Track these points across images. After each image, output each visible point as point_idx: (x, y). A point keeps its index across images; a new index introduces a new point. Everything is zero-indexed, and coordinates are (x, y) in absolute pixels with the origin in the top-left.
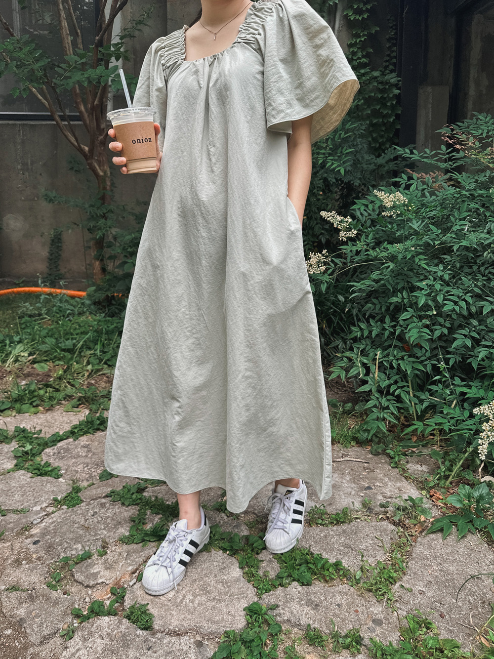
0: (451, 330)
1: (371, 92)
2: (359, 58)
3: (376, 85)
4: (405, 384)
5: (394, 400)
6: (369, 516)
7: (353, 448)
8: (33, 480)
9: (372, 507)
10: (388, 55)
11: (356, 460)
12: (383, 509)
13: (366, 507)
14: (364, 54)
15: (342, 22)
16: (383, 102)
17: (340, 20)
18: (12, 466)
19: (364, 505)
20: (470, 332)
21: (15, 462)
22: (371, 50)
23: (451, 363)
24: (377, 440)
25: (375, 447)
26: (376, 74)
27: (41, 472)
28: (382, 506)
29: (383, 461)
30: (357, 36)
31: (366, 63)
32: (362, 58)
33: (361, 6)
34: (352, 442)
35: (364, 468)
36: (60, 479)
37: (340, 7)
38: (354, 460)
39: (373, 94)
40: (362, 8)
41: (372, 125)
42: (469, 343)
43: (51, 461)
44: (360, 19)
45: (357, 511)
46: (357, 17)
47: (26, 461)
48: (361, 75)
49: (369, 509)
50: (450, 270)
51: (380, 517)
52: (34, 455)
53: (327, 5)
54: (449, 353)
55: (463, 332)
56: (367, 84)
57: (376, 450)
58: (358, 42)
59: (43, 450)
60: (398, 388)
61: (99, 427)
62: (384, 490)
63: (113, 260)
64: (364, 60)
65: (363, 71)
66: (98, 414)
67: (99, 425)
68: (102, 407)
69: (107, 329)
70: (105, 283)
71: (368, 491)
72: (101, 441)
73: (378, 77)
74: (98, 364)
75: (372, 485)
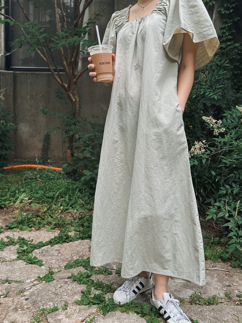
1: (233, 55)
2: (227, 36)
3: (237, 51)
6: (229, 302)
7: (220, 263)
8: (27, 266)
9: (232, 297)
11: (221, 269)
12: (238, 299)
13: (227, 297)
14: (230, 33)
15: (217, 15)
17: (216, 14)
18: (16, 257)
19: (226, 295)
21: (17, 255)
22: (234, 31)
24: (234, 259)
25: (233, 263)
26: (237, 45)
27: (31, 262)
28: (238, 296)
29: (238, 271)
30: (226, 23)
31: (231, 39)
32: (229, 36)
33: (229, 5)
34: (219, 259)
35: (226, 275)
36: (42, 267)
37: (216, 6)
38: (220, 269)
39: (235, 57)
40: (229, 6)
41: (234, 75)
43: (38, 257)
44: (228, 13)
45: (222, 298)
46: (226, 12)
47: (23, 256)
48: (227, 46)
51: (237, 303)
52: (28, 253)
53: (208, 5)
56: (231, 51)
57: (234, 264)
58: (226, 26)
59: (33, 250)
61: (65, 240)
62: (239, 288)
63: (78, 150)
64: (230, 37)
65: (229, 43)
66: (65, 233)
67: (65, 239)
68: (68, 230)
69: (73, 187)
70: (73, 162)
71: (229, 288)
72: (66, 248)
73: (238, 47)
74: (66, 206)
75: (231, 285)
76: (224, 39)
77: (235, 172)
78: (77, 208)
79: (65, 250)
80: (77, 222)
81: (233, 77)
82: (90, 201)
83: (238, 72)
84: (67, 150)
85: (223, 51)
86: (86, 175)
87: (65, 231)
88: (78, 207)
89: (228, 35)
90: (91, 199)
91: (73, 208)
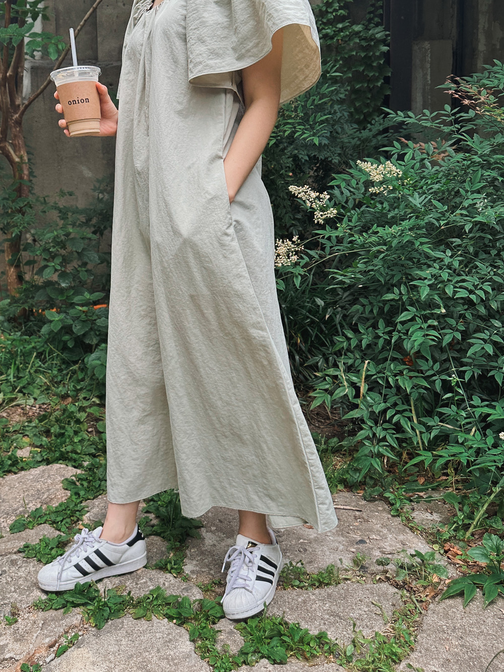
0: (466, 335)
1: (352, 50)
2: (335, 10)
3: (358, 41)
4: (406, 407)
5: (393, 429)
6: (362, 577)
7: (341, 493)
9: (367, 565)
10: (373, 5)
11: (345, 507)
12: (381, 568)
13: (358, 565)
14: (342, 4)
16: (367, 62)
19: (356, 562)
20: (490, 336)
23: (467, 377)
24: (372, 482)
25: (369, 491)
26: (357, 28)
28: (380, 563)
29: (380, 508)
31: (344, 15)
32: (340, 9)
34: (339, 486)
35: (356, 518)
38: (342, 507)
39: (354, 53)
41: (354, 91)
42: (490, 349)
45: (346, 570)
48: (338, 31)
49: (363, 567)
50: (461, 255)
51: (378, 577)
54: (462, 365)
55: (482, 335)
56: (346, 41)
57: (370, 495)
60: (398, 412)
61: (10, 468)
62: (382, 544)
63: (32, 266)
64: (342, 12)
65: (340, 26)
66: (10, 453)
67: (10, 465)
68: (15, 445)
69: (24, 350)
70: (21, 294)
71: (361, 546)
72: (12, 486)
73: (360, 32)
74: (11, 392)
75: (366, 538)
76: (331, 16)
77: (362, 300)
78: (35, 396)
79: (9, 490)
80: (36, 427)
81: (353, 96)
82: (63, 378)
83: (362, 86)
84: (8, 268)
85: (329, 42)
86: (51, 322)
87: (10, 449)
88: (37, 392)
89: (337, 8)
90: (65, 372)
91: (24, 394)
